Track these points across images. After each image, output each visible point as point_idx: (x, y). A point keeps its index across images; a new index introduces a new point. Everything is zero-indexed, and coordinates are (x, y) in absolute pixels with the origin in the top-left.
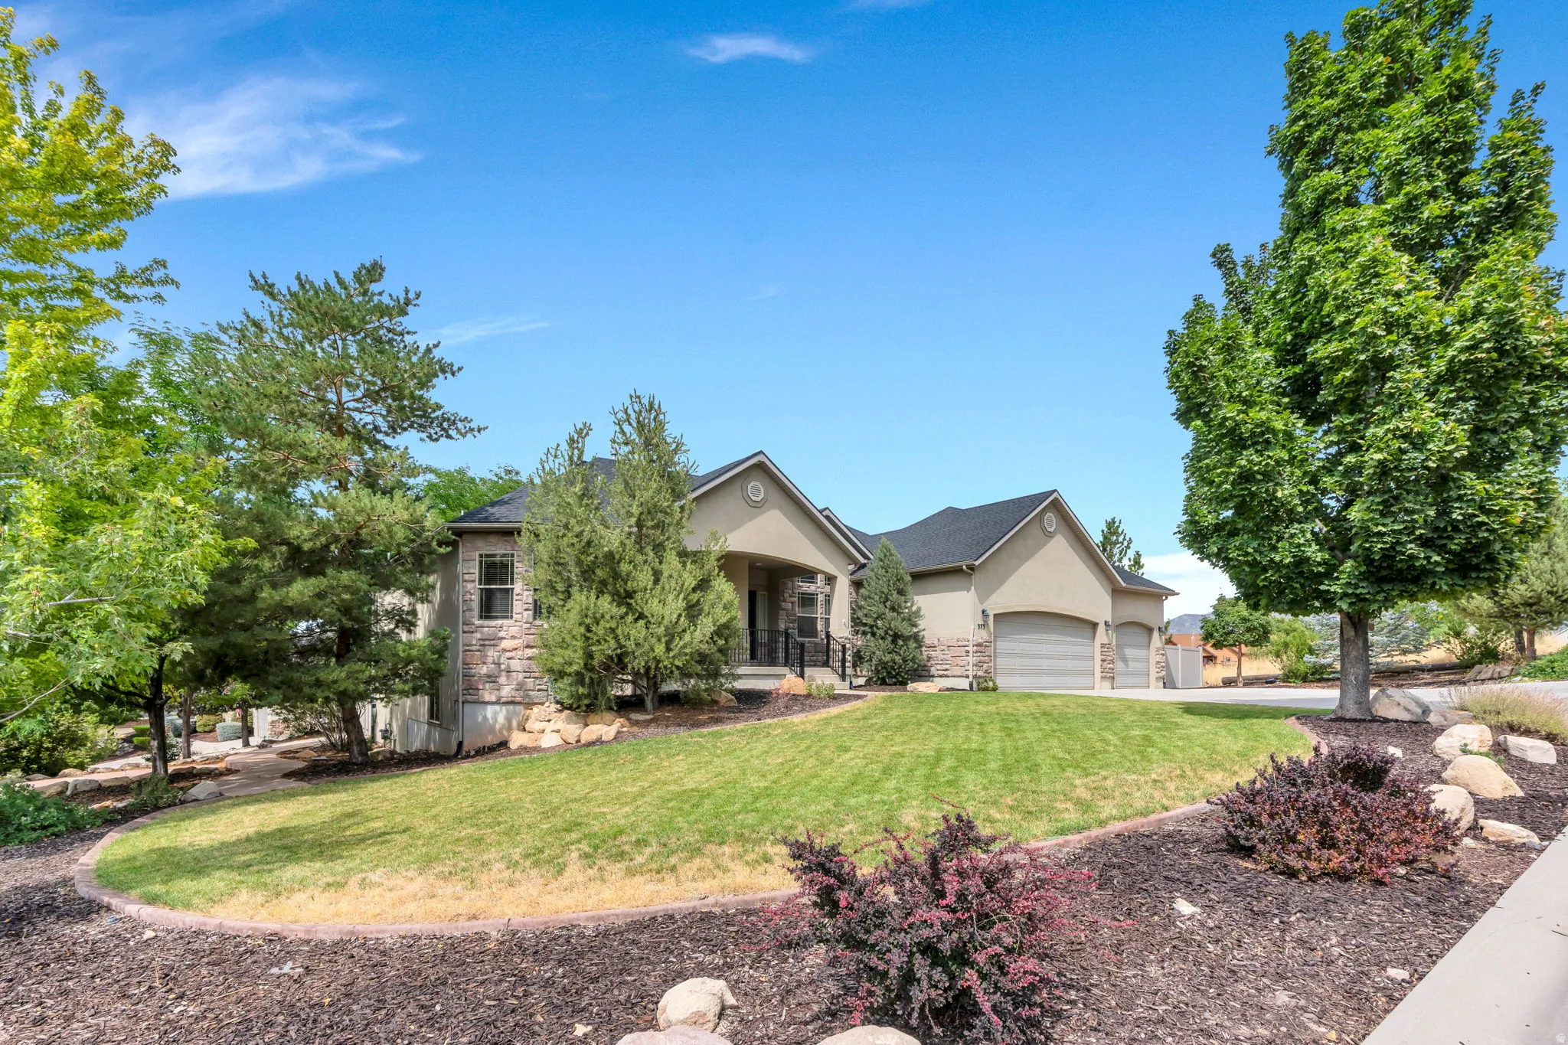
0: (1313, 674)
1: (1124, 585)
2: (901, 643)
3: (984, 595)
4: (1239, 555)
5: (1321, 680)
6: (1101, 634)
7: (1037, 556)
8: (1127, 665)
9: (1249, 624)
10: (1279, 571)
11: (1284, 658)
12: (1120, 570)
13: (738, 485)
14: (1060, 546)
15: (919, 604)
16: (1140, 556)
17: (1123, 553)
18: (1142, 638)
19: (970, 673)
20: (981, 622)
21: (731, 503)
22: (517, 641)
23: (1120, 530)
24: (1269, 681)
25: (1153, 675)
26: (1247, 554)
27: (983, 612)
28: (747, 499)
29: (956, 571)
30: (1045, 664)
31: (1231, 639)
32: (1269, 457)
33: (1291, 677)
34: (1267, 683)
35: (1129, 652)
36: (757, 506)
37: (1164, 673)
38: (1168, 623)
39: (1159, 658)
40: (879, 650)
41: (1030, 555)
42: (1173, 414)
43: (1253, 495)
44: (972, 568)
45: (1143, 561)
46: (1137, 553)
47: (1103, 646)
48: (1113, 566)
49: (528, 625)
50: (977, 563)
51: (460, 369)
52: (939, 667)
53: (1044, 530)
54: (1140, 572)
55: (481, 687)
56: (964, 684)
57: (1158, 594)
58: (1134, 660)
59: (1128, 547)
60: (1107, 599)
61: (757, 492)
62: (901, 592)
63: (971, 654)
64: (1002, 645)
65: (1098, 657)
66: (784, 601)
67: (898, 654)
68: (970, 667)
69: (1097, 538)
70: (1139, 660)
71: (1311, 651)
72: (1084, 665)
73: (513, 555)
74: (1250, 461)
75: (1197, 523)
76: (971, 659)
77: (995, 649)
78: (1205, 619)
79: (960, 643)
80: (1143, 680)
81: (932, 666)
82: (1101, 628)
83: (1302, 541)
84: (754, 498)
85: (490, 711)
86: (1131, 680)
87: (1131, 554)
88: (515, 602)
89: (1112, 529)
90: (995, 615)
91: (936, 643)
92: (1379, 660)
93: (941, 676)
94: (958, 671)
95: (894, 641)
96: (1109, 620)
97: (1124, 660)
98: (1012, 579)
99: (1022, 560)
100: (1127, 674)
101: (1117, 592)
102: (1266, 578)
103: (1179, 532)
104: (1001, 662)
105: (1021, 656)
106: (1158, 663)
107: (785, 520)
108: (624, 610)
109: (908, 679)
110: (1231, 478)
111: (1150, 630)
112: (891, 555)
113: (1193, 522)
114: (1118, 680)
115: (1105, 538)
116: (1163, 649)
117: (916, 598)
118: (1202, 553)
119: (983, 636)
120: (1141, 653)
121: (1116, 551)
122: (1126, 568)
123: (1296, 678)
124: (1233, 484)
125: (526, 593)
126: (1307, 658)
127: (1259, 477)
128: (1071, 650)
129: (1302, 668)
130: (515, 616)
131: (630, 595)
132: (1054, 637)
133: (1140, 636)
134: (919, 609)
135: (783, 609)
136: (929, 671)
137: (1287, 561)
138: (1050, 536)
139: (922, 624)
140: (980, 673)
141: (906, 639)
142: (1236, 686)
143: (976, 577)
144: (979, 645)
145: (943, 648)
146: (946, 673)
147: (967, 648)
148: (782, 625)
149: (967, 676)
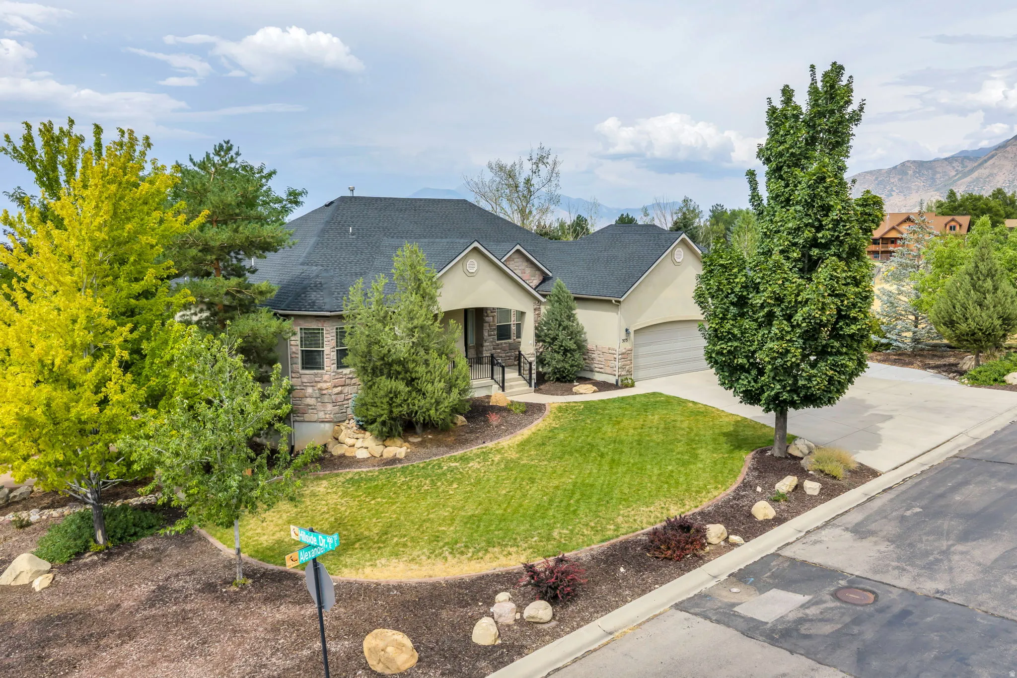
2: (569, 355)
3: (626, 319)
13: (460, 265)
19: (616, 373)
20: (625, 337)
22: (328, 384)
27: (627, 330)
28: (466, 272)
29: (608, 302)
36: (473, 275)
41: (663, 282)
44: (618, 302)
49: (334, 374)
50: (622, 298)
52: (597, 366)
53: (674, 262)
55: (305, 412)
56: (612, 379)
61: (473, 266)
63: (617, 360)
64: (642, 350)
66: (487, 316)
67: (567, 362)
68: (617, 369)
73: (322, 329)
76: (617, 364)
77: (635, 355)
79: (610, 351)
81: (592, 363)
84: (471, 271)
85: (312, 426)
88: (325, 360)
90: (635, 331)
91: (595, 348)
93: (598, 372)
94: (609, 370)
95: (565, 354)
99: (656, 289)
104: (642, 361)
105: (657, 354)
107: (491, 281)
108: (410, 388)
112: (563, 292)
119: (628, 346)
125: (332, 353)
130: (326, 368)
131: (413, 380)
135: (487, 322)
136: (590, 367)
138: (679, 264)
140: (623, 373)
141: (574, 351)
143: (620, 307)
144: (623, 354)
145: (599, 352)
146: (601, 370)
147: (615, 356)
148: (486, 334)
149: (615, 375)
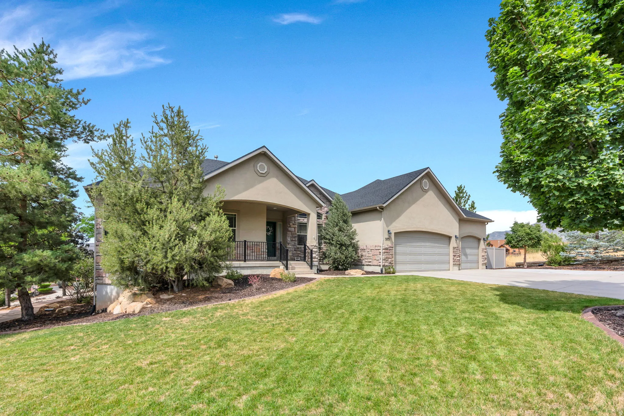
0: (564, 262)
1: (465, 217)
2: (344, 248)
3: (388, 223)
4: (550, 182)
5: (569, 265)
6: (453, 243)
7: (418, 202)
8: (467, 258)
9: (530, 236)
10: (586, 193)
11: (548, 253)
12: (464, 211)
13: (251, 164)
14: (431, 196)
15: (355, 228)
16: (474, 203)
17: (466, 202)
18: (475, 244)
19: (381, 264)
20: (387, 237)
21: (247, 173)
23: (464, 191)
24: (540, 265)
25: (481, 262)
26: (557, 180)
27: (389, 231)
28: (257, 172)
29: (374, 210)
30: (423, 258)
31: (521, 244)
32: (581, 89)
33: (552, 263)
34: (539, 266)
35: (468, 251)
36: (264, 176)
37: (486, 261)
38: (488, 235)
39: (483, 254)
40: (333, 252)
41: (415, 201)
42: (492, 85)
43: (565, 127)
44: (382, 208)
45: (475, 206)
46: (473, 202)
47: (454, 248)
48: (461, 208)
50: (384, 205)
51: (89, 101)
52: (366, 260)
53: (422, 188)
54: (474, 211)
55: (104, 276)
56: (378, 269)
57: (483, 221)
58: (471, 255)
59: (468, 199)
60: (456, 224)
61: (262, 168)
62: (345, 222)
63: (382, 254)
64: (399, 249)
65: (452, 254)
66: (290, 227)
67: (343, 254)
68: (381, 261)
69: (453, 195)
70: (474, 255)
71: (563, 250)
72: (445, 258)
74: (564, 94)
75: (511, 161)
76: (382, 257)
77: (395, 250)
78: (507, 234)
79: (376, 248)
80: (475, 265)
81: (363, 259)
82: (453, 239)
83: (611, 165)
84: (261, 172)
85: (109, 288)
86: (469, 265)
87: (470, 202)
89: (460, 190)
90: (396, 234)
91: (365, 248)
92: (602, 255)
93: (367, 265)
94: (375, 263)
95: (341, 247)
96: (458, 235)
97: (466, 255)
98: (405, 213)
99: (410, 205)
100: (467, 262)
101: (461, 221)
102: (573, 201)
103: (497, 171)
104: (399, 258)
105: (410, 254)
106: (483, 256)
107: (279, 183)
109: (348, 267)
110: (545, 113)
111: (479, 240)
112: (340, 202)
113: (508, 160)
114: (463, 265)
115: (457, 195)
116: (486, 249)
117: (353, 225)
118: (514, 186)
119: (388, 244)
120: (474, 251)
121: (462, 201)
122: (467, 209)
123: (555, 263)
124: (547, 119)
126: (562, 253)
127: (573, 108)
128: (437, 250)
129: (558, 258)
132: (428, 244)
133: (474, 243)
134: (355, 230)
135: (290, 231)
136: (362, 262)
137: (596, 184)
138: (426, 191)
139: (357, 238)
140: (386, 264)
141: (347, 247)
142: (523, 268)
143: (385, 213)
144: (386, 249)
145: (368, 250)
146: (370, 263)
147: (380, 251)
148: (289, 239)
149: (380, 266)
